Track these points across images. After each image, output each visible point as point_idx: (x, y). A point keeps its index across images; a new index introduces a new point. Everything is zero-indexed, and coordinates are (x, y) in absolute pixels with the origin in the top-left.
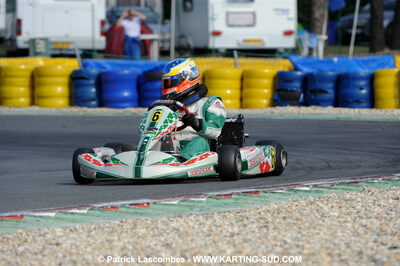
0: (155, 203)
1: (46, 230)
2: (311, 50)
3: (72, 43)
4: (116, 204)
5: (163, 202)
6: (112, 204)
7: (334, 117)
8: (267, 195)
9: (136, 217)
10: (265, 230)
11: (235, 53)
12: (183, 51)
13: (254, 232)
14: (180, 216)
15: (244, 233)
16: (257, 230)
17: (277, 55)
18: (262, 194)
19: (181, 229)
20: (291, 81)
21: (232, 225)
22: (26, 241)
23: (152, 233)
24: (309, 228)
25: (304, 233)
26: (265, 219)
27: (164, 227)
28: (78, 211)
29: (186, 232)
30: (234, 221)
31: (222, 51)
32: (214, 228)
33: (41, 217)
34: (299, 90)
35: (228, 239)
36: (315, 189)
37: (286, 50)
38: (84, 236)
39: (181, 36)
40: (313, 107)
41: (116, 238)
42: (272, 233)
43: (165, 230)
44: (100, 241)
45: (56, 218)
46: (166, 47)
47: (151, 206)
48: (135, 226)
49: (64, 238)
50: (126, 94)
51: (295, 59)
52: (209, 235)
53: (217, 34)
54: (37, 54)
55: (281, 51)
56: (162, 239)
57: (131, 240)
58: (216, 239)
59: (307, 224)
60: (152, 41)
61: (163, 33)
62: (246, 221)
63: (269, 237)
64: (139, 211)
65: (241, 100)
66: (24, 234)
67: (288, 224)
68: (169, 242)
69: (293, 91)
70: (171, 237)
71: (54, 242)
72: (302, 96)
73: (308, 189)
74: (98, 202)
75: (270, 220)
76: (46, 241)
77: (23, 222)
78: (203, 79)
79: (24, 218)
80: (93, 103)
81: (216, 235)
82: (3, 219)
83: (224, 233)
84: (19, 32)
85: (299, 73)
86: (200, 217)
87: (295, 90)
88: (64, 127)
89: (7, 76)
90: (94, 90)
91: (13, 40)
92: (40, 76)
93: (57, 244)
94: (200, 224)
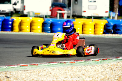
0: (77, 62)
1: (46, 69)
2: (113, 17)
3: (41, 13)
4: (65, 62)
5: (79, 61)
6: (63, 62)
8: (110, 60)
9: (71, 66)
10: (112, 71)
11: (93, 18)
12: (74, 16)
13: (108, 71)
14: (85, 66)
15: (105, 71)
16: (109, 71)
17: (103, 18)
18: (108, 60)
19: (86, 70)
20: (109, 26)
21: (101, 69)
22: (40, 72)
23: (78, 71)
28: (54, 64)
29: (88, 71)
30: (102, 68)
31: (86, 17)
32: (96, 70)
34: (112, 29)
35: (101, 73)
37: (106, 17)
38: (58, 71)
39: (74, 12)
41: (67, 72)
42: (114, 72)
43: (81, 70)
44: (63, 73)
45: (48, 65)
46: (69, 15)
47: (75, 62)
48: (72, 68)
49: (52, 71)
50: (59, 29)
51: (108, 20)
52: (95, 72)
53: (85, 11)
54: (30, 16)
55: (104, 17)
56: (82, 73)
57: (72, 73)
60: (65, 13)
61: (68, 11)
62: (105, 68)
63: (114, 73)
64: (72, 64)
65: (94, 32)
66: (39, 70)
67: (118, 69)
68: (84, 73)
69: (110, 29)
70: (84, 72)
72: (113, 31)
74: (60, 61)
75: (112, 68)
76: (47, 72)
77: (39, 66)
78: (83, 25)
79: (38, 65)
80: (49, 31)
81: (97, 72)
82: (32, 65)
83: (99, 71)
84: (25, 10)
85: (112, 24)
86: (91, 66)
87: (111, 29)
88: (42, 38)
89: (23, 23)
90: (49, 28)
91: (23, 12)
92: (33, 23)
93: (50, 73)
94: (92, 68)
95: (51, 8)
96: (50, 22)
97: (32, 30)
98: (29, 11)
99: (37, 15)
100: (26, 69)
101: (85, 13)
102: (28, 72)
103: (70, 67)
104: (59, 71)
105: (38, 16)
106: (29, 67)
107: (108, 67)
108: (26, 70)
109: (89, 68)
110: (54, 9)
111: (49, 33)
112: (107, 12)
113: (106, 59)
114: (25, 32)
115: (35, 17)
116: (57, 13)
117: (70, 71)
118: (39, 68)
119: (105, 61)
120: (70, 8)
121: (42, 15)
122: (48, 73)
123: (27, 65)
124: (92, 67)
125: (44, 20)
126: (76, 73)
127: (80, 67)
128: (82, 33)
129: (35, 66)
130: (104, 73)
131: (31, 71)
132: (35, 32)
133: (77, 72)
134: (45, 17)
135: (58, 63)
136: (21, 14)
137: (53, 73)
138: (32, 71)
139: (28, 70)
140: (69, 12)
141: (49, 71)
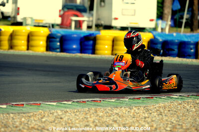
0: (104, 101)
1: (53, 111)
2: (162, 29)
3: (45, 20)
4: (84, 100)
5: (107, 100)
6: (81, 100)
7: (180, 63)
8: (158, 99)
9: (95, 107)
10: (161, 116)
12: (99, 26)
14: (117, 107)
15: (150, 117)
16: (157, 116)
17: (145, 30)
18: (154, 98)
19: (120, 114)
20: (156, 44)
21: (143, 113)
22: (44, 116)
23: (106, 115)
24: (183, 116)
25: (180, 118)
26: (160, 111)
27: (111, 112)
28: (67, 103)
29: (123, 116)
30: (145, 111)
31: (119, 27)
32: (135, 114)
33: (49, 105)
34: (160, 49)
35: (143, 119)
36: (180, 97)
37: (150, 28)
38: (73, 115)
39: (98, 19)
40: (168, 57)
41: (89, 117)
42: (165, 118)
43: (112, 114)
44: (81, 118)
45: (56, 106)
46: (90, 24)
47: (102, 102)
48: (96, 111)
49: (64, 115)
50: (74, 47)
51: (154, 33)
52: (134, 117)
53: (116, 19)
54: (27, 25)
55: (148, 29)
56: (112, 118)
57: (96, 118)
58: (138, 119)
59: (181, 114)
60: (84, 21)
61: (89, 18)
62: (150, 112)
63: (164, 120)
64: (97, 104)
66: (43, 112)
67: (172, 114)
68: (116, 119)
70: (115, 117)
71: (59, 117)
72: (162, 51)
73: (177, 97)
74: (77, 99)
75: (162, 111)
76: (56, 116)
77: (42, 107)
78: (113, 41)
79: (41, 105)
80: (58, 50)
81: (137, 117)
82: (31, 105)
83: (141, 117)
84: (18, 14)
85: (161, 40)
86: (127, 109)
87: (158, 48)
88: (47, 61)
89: (16, 35)
90: (58, 44)
91: (15, 18)
92: (32, 36)
93: (61, 118)
94: (129, 112)
95: (62, 13)
96: (59, 35)
97: (30, 48)
98: (25, 16)
99: (39, 23)
100: (21, 111)
101: (116, 21)
102: (25, 115)
103: (93, 109)
104: (75, 115)
105: (41, 25)
106: (27, 108)
107: (155, 109)
108: (22, 113)
109: (124, 111)
110: (66, 14)
111: (57, 52)
112: (152, 20)
113: (152, 98)
114: (19, 50)
115: (35, 26)
116: (71, 20)
117: (93, 115)
118: (42, 110)
119: (150, 101)
120: (92, 12)
121: (47, 24)
122: (58, 118)
123: (23, 104)
124: (129, 110)
125: (50, 31)
126: (102, 119)
127: (109, 108)
128: (112, 54)
129: (36, 107)
130: (149, 120)
131: (29, 115)
132: (35, 51)
133: (105, 117)
134: (51, 26)
135: (74, 102)
136: (12, 22)
137: (65, 119)
138: (32, 114)
139: (24, 113)
140: (91, 19)
141: (59, 115)
